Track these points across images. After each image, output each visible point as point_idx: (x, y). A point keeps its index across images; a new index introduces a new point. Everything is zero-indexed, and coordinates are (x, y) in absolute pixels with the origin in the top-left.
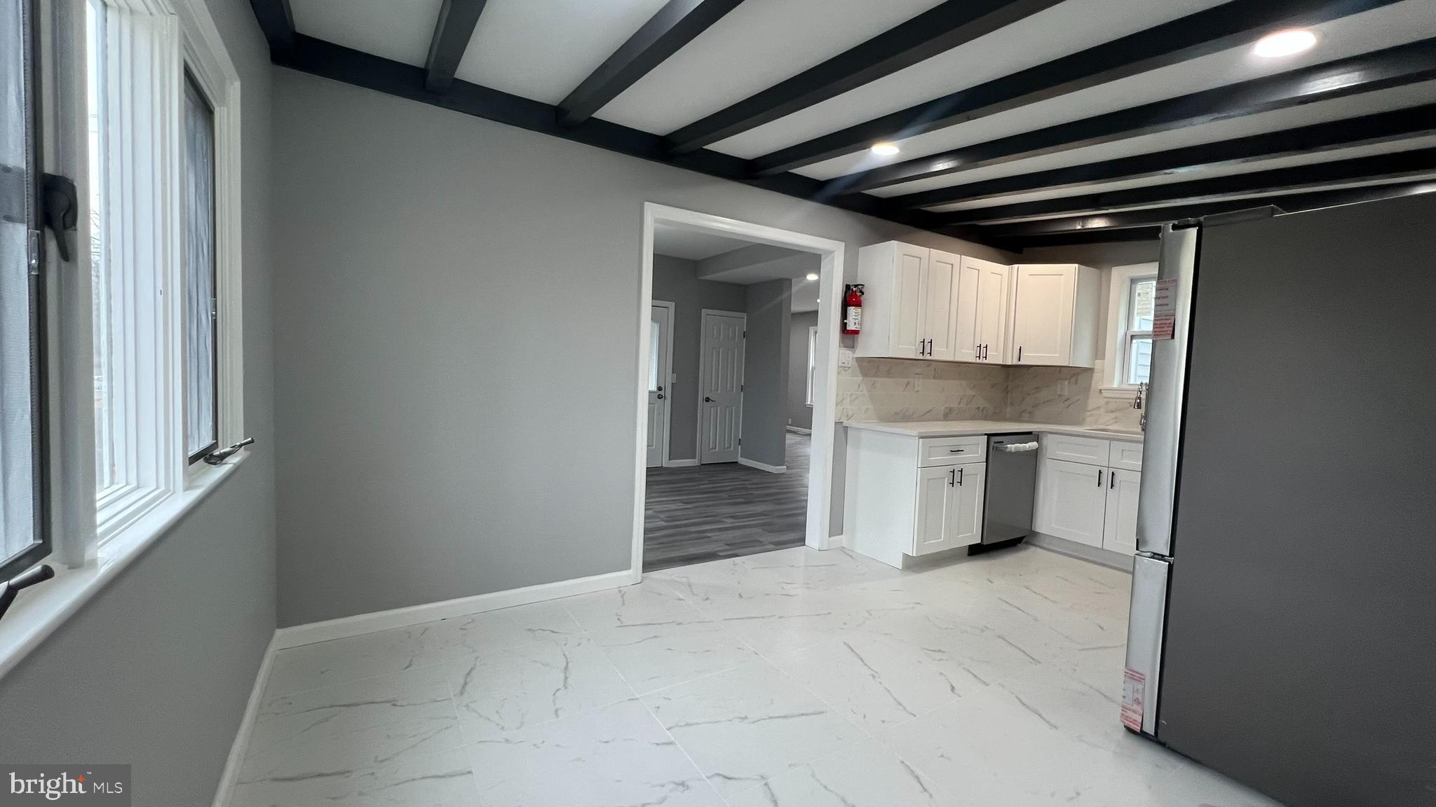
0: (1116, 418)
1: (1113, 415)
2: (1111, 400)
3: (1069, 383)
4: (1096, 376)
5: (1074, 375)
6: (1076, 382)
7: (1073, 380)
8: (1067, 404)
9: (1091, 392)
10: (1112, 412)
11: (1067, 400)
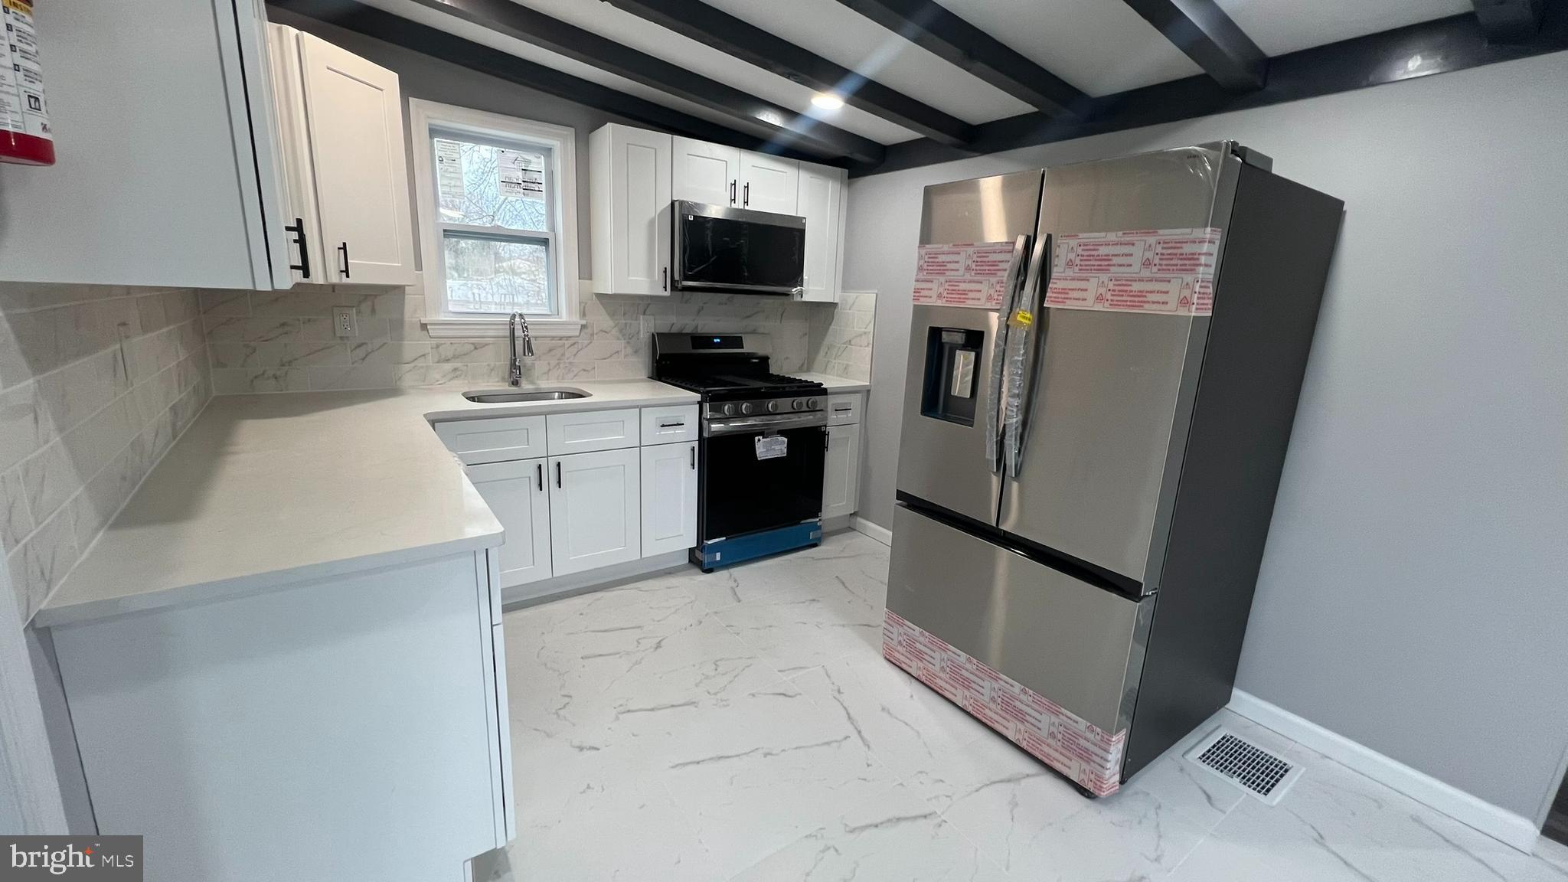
0: (455, 370)
1: (448, 366)
2: (442, 341)
3: (358, 312)
4: (410, 299)
5: (366, 297)
6: (373, 311)
7: (365, 307)
8: (361, 352)
9: (407, 328)
10: (447, 361)
11: (360, 346)
